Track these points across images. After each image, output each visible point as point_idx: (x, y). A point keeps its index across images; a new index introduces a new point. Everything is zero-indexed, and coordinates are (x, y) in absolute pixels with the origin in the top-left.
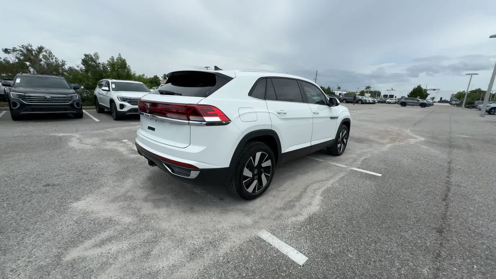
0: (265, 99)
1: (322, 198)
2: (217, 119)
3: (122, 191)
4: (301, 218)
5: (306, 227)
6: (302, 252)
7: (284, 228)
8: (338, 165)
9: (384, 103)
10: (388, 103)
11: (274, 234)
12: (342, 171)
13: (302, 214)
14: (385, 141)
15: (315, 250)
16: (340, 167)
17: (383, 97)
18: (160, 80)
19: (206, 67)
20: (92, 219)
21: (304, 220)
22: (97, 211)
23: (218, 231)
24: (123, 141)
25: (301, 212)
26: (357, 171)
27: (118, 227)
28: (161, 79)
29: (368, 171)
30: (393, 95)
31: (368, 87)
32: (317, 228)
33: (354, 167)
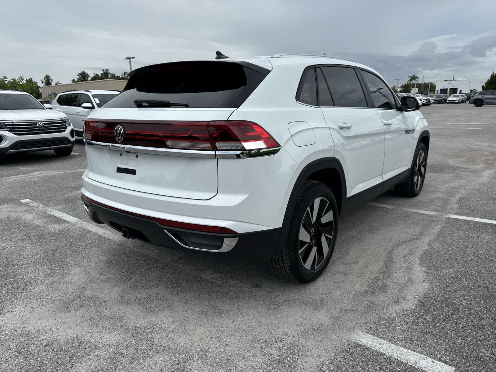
0: (318, 105)
1: (424, 269)
2: (259, 145)
3: (72, 289)
4: (410, 305)
5: (424, 319)
6: (439, 360)
7: (390, 324)
8: (421, 212)
9: (443, 103)
10: (451, 103)
11: (378, 336)
12: (432, 221)
13: (407, 298)
14: (478, 167)
15: (460, 354)
16: (427, 215)
17: (439, 92)
18: (39, 87)
19: (128, 58)
20: (45, 344)
21: (414, 307)
22: (47, 328)
23: (282, 340)
24: (21, 201)
25: (403, 295)
26: (459, 219)
27: (102, 353)
28: (41, 85)
29: (476, 217)
30: (457, 89)
31: (414, 78)
32: (442, 318)
33: (449, 213)
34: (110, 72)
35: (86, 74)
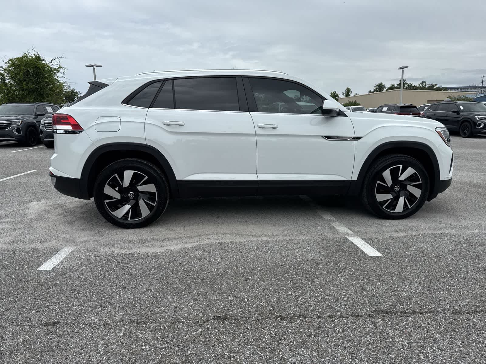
0: (149, 107)
8: (341, 228)
26: (347, 241)
34: (407, 82)
35: (383, 85)
